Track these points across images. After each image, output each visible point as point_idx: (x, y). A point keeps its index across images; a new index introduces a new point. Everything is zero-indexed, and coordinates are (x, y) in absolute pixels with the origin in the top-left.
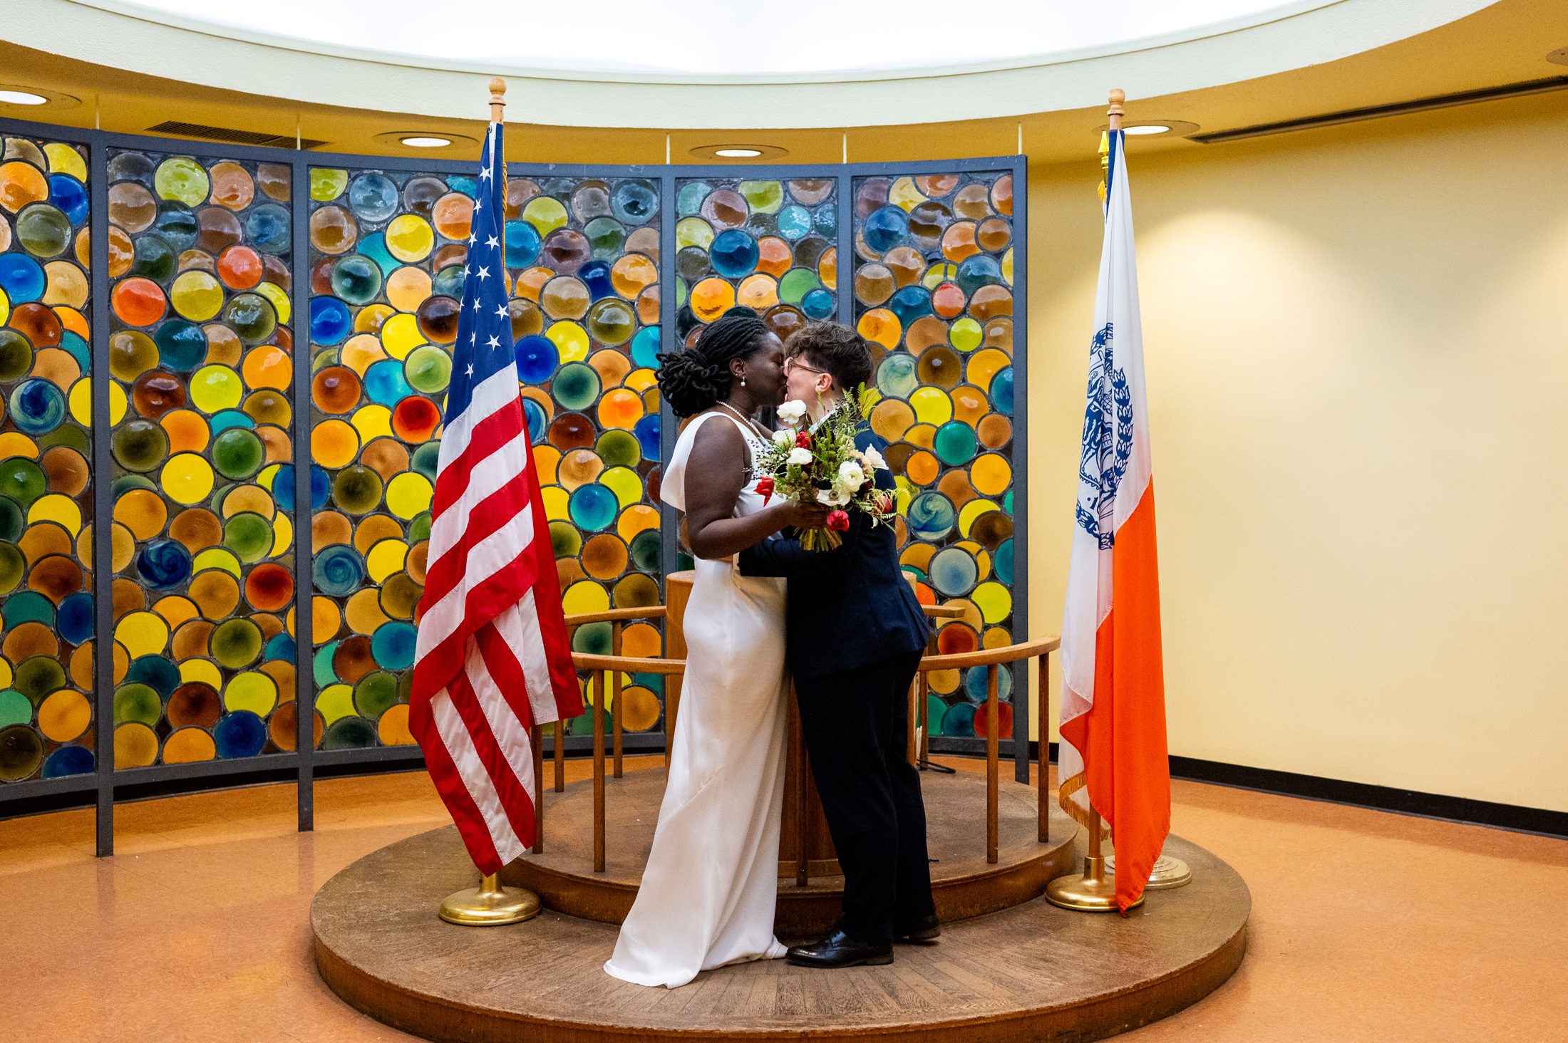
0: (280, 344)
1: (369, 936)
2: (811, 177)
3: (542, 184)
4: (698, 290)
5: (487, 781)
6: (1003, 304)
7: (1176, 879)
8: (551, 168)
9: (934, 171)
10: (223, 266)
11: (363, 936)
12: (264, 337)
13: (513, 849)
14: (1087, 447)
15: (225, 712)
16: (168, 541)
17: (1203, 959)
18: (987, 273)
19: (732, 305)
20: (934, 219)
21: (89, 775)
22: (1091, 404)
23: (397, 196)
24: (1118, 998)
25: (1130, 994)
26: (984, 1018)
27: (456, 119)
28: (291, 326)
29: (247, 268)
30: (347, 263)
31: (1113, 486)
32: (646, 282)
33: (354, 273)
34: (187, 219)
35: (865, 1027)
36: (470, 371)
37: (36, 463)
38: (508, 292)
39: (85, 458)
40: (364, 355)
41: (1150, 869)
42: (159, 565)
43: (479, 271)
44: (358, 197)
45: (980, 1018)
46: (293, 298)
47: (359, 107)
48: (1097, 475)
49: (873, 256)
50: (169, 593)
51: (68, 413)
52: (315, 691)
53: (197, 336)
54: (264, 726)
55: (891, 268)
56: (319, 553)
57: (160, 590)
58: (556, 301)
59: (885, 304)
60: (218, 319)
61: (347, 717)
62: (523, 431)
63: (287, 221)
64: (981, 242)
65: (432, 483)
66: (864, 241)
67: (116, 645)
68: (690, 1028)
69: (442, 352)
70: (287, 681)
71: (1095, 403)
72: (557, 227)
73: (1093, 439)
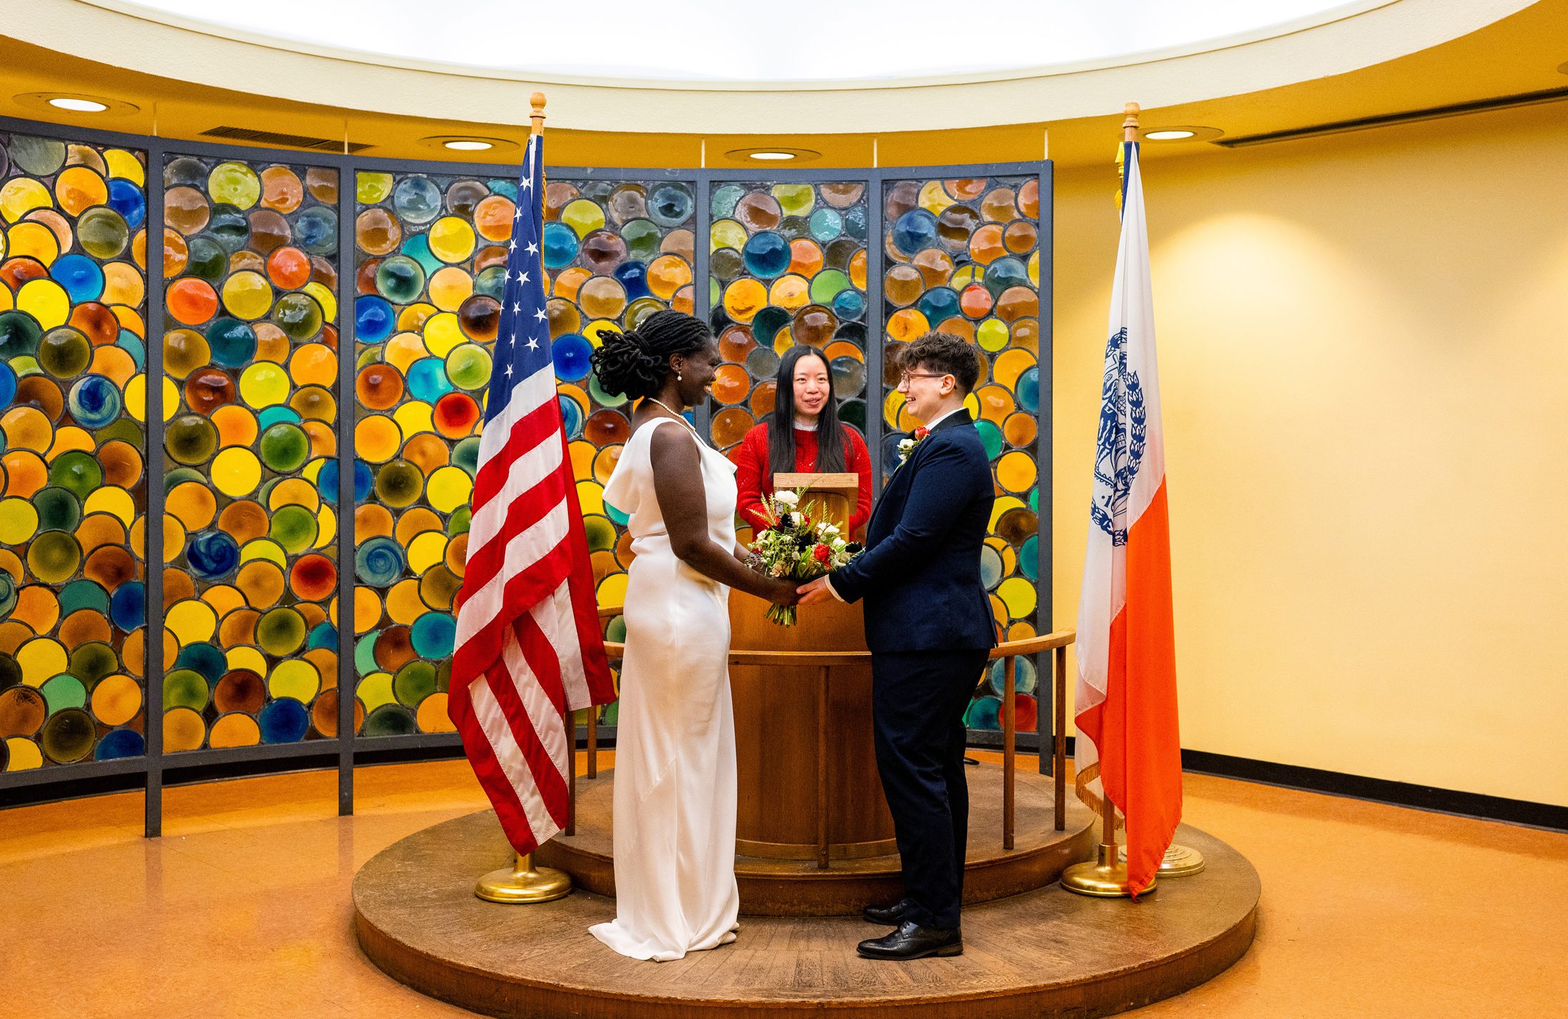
0: (325, 342)
1: (408, 911)
2: (842, 181)
3: (581, 187)
4: (731, 290)
5: (523, 764)
6: (1027, 305)
7: (1189, 868)
8: (589, 171)
9: (964, 176)
10: (273, 267)
11: (403, 911)
12: (311, 335)
13: (548, 830)
14: (1102, 447)
15: (270, 699)
16: (217, 532)
17: (1208, 942)
18: (1013, 275)
19: (764, 305)
20: (962, 222)
21: (139, 758)
22: (1106, 405)
23: (440, 198)
24: (1124, 976)
25: (1136, 973)
26: (993, 992)
27: (497, 125)
28: (337, 325)
29: (295, 269)
30: (391, 264)
31: (1126, 484)
32: (680, 282)
33: (398, 273)
34: (239, 222)
35: (878, 999)
36: (510, 371)
37: (92, 456)
38: (546, 294)
39: (139, 452)
40: (408, 352)
41: (1161, 857)
42: (208, 556)
43: (519, 276)
44: (403, 199)
45: (988, 992)
46: (339, 298)
47: (405, 114)
48: (1111, 474)
49: (903, 258)
50: (217, 582)
51: (124, 408)
52: (356, 679)
53: (246, 334)
54: (306, 713)
55: (920, 270)
56: (362, 544)
57: (209, 579)
58: (593, 300)
59: (914, 305)
60: (267, 318)
61: (387, 704)
62: (559, 430)
63: (334, 223)
64: (1008, 245)
65: (471, 479)
66: (894, 243)
67: (166, 633)
68: (712, 998)
69: (481, 350)
70: (329, 668)
71: (1110, 405)
72: (594, 229)
73: (1107, 439)
